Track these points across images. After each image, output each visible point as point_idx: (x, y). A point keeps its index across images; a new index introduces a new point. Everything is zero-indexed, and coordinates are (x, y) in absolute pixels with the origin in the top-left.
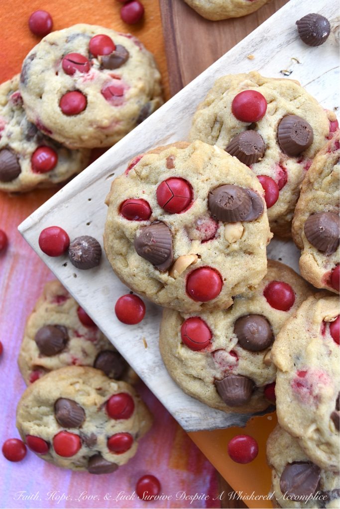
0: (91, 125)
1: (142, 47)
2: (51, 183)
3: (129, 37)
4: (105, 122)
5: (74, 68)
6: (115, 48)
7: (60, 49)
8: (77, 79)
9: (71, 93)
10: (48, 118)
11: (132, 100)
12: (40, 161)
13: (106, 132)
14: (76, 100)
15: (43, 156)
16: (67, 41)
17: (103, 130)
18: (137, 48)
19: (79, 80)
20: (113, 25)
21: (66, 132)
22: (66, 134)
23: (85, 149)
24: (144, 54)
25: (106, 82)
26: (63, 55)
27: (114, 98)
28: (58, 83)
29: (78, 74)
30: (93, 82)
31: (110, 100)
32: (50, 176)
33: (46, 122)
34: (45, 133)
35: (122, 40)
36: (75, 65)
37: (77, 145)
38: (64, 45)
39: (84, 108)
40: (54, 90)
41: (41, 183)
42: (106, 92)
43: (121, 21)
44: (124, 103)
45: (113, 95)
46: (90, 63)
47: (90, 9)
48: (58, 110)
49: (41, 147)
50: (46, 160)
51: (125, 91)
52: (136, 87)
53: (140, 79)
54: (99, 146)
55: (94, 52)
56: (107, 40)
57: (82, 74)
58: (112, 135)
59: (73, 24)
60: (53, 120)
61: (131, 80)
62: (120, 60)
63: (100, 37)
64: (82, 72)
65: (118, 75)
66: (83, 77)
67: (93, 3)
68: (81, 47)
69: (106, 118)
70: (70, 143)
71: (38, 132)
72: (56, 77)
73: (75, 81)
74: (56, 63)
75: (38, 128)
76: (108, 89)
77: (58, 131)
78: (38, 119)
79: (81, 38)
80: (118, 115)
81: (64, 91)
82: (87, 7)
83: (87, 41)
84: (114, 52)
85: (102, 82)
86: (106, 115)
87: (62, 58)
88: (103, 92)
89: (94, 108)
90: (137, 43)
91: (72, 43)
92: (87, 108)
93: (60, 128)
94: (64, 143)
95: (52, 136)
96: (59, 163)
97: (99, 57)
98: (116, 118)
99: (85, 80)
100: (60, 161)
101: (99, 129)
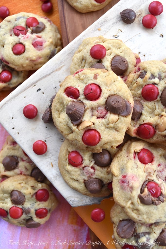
0: (27, 59)
1: (52, 23)
2: (9, 88)
3: (46, 18)
4: (34, 58)
5: (19, 33)
6: (38, 23)
7: (13, 24)
8: (20, 38)
9: (18, 45)
10: (7, 56)
11: (47, 48)
12: (4, 77)
13: (35, 62)
14: (20, 48)
15: (5, 74)
16: (16, 20)
17: (33, 62)
18: (49, 23)
19: (21, 38)
20: (38, 13)
21: (16, 63)
22: (16, 64)
23: (25, 71)
24: (53, 26)
25: (34, 39)
26: (14, 27)
27: (38, 46)
28: (11, 40)
29: (21, 35)
30: (28, 39)
31: (36, 47)
32: (9, 84)
33: (6, 58)
34: (6, 64)
35: (42, 19)
36: (20, 31)
37: (21, 69)
38: (15, 22)
39: (24, 52)
40: (10, 43)
41: (4, 88)
42: (34, 44)
43: (42, 11)
44: (43, 49)
45: (38, 45)
46: (27, 30)
47: (27, 5)
48: (12, 52)
49: (4, 71)
50: (6, 76)
51: (43, 43)
52: (48, 41)
53: (51, 38)
54: (32, 69)
55: (28, 25)
56: (35, 20)
57: (23, 36)
58: (37, 64)
59: (19, 12)
60: (9, 57)
61: (46, 38)
62: (41, 29)
63: (31, 18)
64: (23, 35)
65: (40, 36)
66: (23, 37)
67: (28, 3)
68: (22, 23)
69: (34, 56)
70: (18, 68)
71: (3, 63)
72: (11, 37)
73: (20, 39)
74: (11, 30)
75: (2, 61)
76: (35, 42)
77: (12, 62)
78: (2, 57)
79: (22, 19)
80: (40, 55)
81: (14, 43)
82: (26, 5)
83: (25, 20)
84: (38, 25)
85: (32, 39)
86: (34, 55)
87: (13, 28)
88: (33, 44)
89: (28, 51)
90: (49, 21)
91: (18, 21)
92: (25, 52)
93: (12, 61)
94: (15, 68)
95: (9, 65)
96: (13, 78)
97: (31, 28)
98: (39, 56)
99: (24, 38)
100: (13, 77)
101: (31, 61)
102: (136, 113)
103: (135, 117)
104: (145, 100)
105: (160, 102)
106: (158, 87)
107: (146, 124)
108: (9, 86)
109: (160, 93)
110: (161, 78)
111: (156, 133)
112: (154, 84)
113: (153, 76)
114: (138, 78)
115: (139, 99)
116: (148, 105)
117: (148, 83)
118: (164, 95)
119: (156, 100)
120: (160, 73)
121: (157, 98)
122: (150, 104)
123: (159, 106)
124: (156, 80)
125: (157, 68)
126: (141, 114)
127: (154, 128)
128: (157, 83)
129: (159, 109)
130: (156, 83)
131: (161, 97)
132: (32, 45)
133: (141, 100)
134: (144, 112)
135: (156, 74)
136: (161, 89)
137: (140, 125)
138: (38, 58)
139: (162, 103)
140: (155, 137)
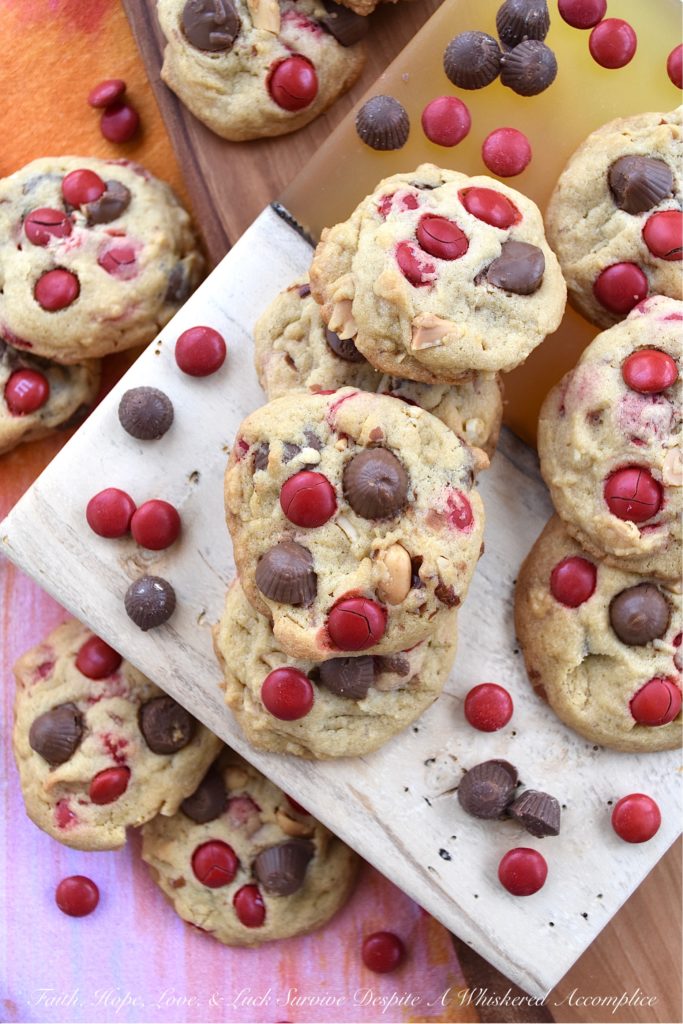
0: (94, 319)
1: (149, 175)
2: (47, 429)
3: (124, 165)
4: (116, 310)
5: (46, 233)
6: (104, 187)
7: (16, 208)
8: (54, 249)
9: (51, 274)
10: (22, 321)
11: (151, 266)
12: (22, 394)
13: (120, 324)
14: (60, 283)
15: (24, 385)
16: (25, 192)
17: (115, 324)
19: (58, 250)
20: (93, 150)
21: (56, 338)
22: (56, 342)
23: (91, 360)
24: (154, 186)
25: (102, 245)
26: (23, 216)
27: (121, 267)
28: (28, 261)
29: (54, 241)
30: (82, 249)
31: (115, 272)
32: (42, 417)
33: (18, 329)
34: (21, 348)
35: (113, 171)
36: (47, 227)
37: (77, 356)
38: (21, 200)
40: (22, 275)
41: (28, 431)
42: (105, 262)
44: (140, 273)
45: (119, 263)
46: (69, 219)
47: (49, 131)
48: (35, 305)
49: (16, 372)
50: (30, 390)
51: (137, 253)
52: (152, 243)
53: (157, 228)
54: (114, 350)
55: (72, 200)
56: (89, 177)
57: (61, 241)
58: (130, 329)
59: (27, 162)
60: (30, 323)
61: (143, 233)
62: (118, 205)
63: (78, 175)
64: (60, 237)
65: (120, 230)
66: (64, 244)
67: (51, 122)
68: (49, 197)
69: (115, 303)
70: (65, 356)
71: (8, 349)
72: (20, 252)
73: (52, 253)
74: (15, 230)
75: (8, 341)
76: (108, 256)
77: (41, 340)
78: (4, 328)
79: (45, 182)
80: (133, 293)
81: (38, 273)
82: (43, 130)
83: (57, 185)
84: (105, 194)
85: (96, 246)
86: (114, 298)
87: (22, 221)
88: (101, 261)
89: (92, 291)
90: (139, 172)
91: (34, 193)
92: (82, 293)
93: (43, 333)
94: (55, 357)
95: (32, 351)
96: (53, 392)
97: (84, 208)
98: (131, 299)
99: (68, 249)
100: (54, 388)
101: (108, 322)
102: (295, 581)
103: (300, 595)
104: (304, 529)
105: (353, 514)
106: (321, 472)
107: (342, 600)
108: (43, 423)
109: (339, 488)
110: (320, 442)
111: (389, 613)
112: (307, 468)
113: (293, 448)
114: (254, 472)
115: (287, 533)
116: (321, 541)
117: (287, 475)
118: (350, 488)
119: (337, 512)
120: (309, 430)
121: (335, 506)
122: (326, 533)
123: (355, 527)
124: (308, 455)
125: (294, 418)
126: (314, 576)
127: (375, 598)
128: (314, 462)
129: (359, 536)
130: (309, 462)
131: (346, 498)
132: (101, 264)
133: (295, 534)
134: (318, 568)
135: (299, 437)
136: (335, 474)
137: (328, 614)
138: (128, 306)
139: (358, 513)
140: (391, 628)
